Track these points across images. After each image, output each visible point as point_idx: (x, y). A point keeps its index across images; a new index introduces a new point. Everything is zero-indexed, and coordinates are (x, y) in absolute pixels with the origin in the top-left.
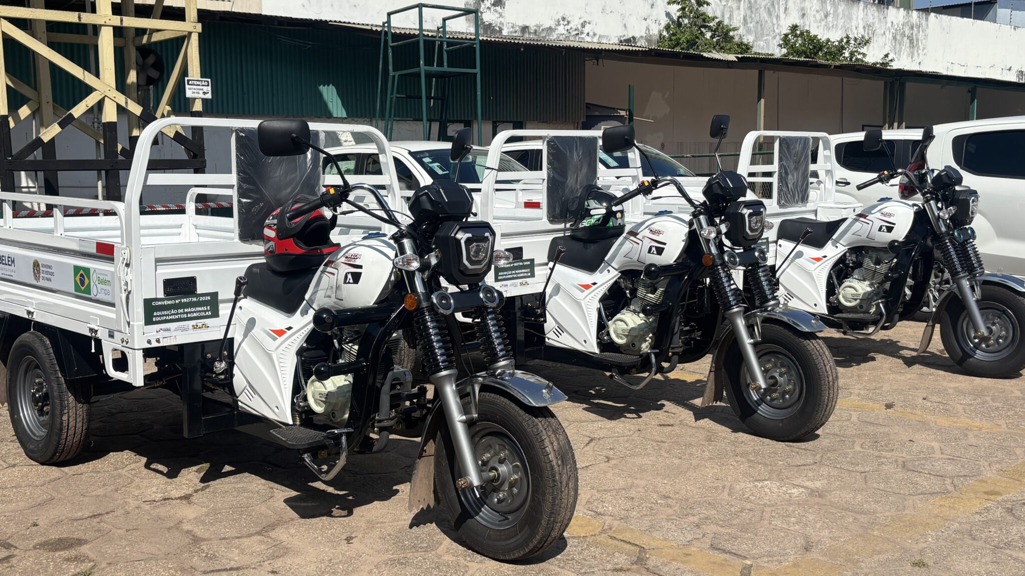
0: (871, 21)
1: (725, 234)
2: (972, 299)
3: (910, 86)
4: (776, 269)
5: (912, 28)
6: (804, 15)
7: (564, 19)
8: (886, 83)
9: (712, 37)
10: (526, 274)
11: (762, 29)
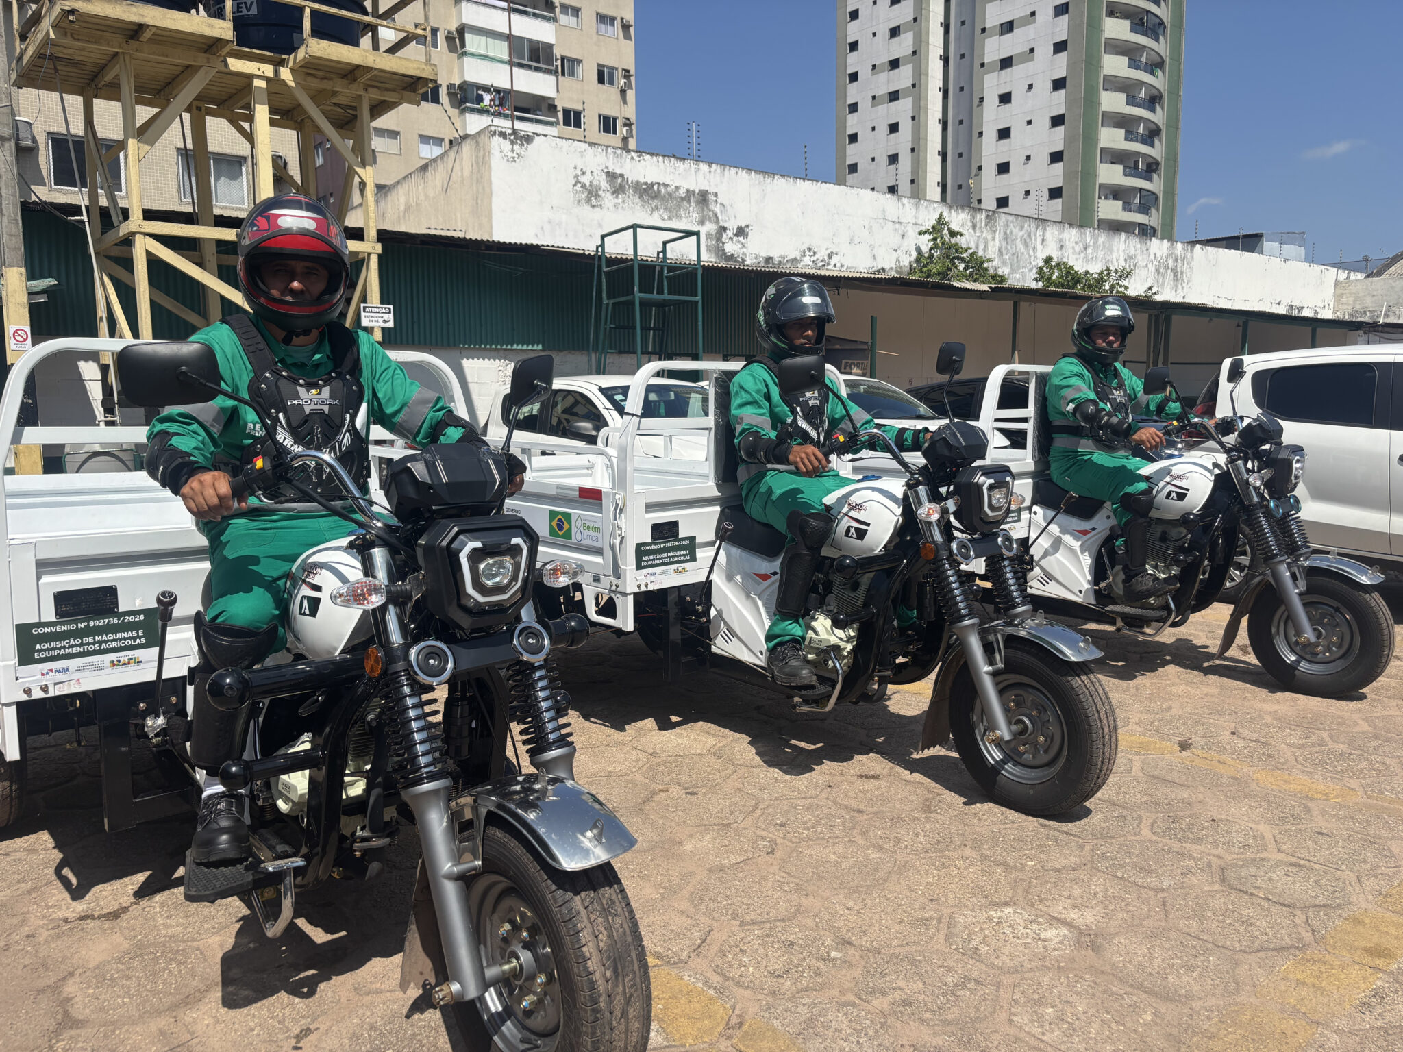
0: (1133, 252)
1: (955, 513)
2: (1294, 591)
3: (1176, 319)
4: (1030, 543)
5: (1176, 260)
6: (1062, 246)
7: (810, 250)
8: (1150, 316)
9: (965, 269)
10: (683, 558)
11: (1018, 261)
